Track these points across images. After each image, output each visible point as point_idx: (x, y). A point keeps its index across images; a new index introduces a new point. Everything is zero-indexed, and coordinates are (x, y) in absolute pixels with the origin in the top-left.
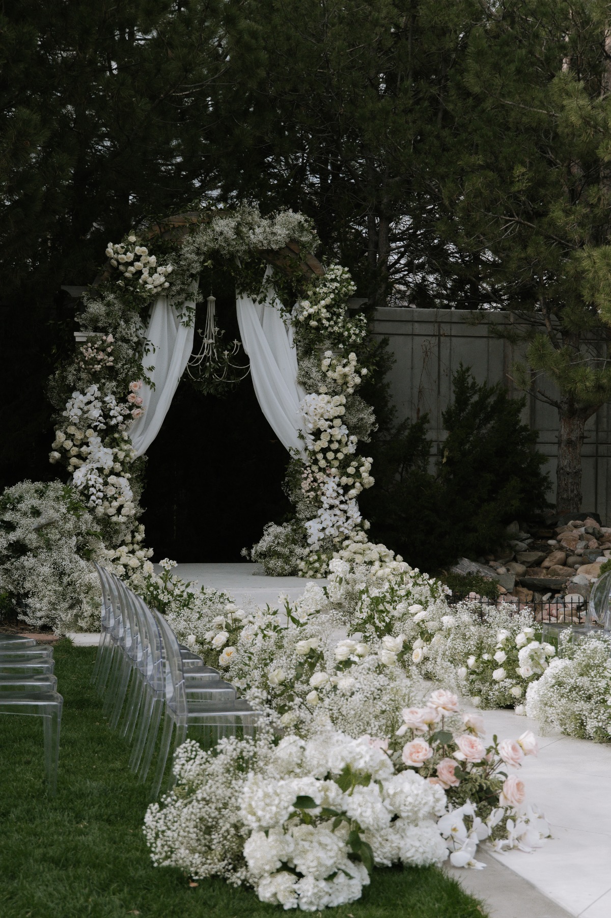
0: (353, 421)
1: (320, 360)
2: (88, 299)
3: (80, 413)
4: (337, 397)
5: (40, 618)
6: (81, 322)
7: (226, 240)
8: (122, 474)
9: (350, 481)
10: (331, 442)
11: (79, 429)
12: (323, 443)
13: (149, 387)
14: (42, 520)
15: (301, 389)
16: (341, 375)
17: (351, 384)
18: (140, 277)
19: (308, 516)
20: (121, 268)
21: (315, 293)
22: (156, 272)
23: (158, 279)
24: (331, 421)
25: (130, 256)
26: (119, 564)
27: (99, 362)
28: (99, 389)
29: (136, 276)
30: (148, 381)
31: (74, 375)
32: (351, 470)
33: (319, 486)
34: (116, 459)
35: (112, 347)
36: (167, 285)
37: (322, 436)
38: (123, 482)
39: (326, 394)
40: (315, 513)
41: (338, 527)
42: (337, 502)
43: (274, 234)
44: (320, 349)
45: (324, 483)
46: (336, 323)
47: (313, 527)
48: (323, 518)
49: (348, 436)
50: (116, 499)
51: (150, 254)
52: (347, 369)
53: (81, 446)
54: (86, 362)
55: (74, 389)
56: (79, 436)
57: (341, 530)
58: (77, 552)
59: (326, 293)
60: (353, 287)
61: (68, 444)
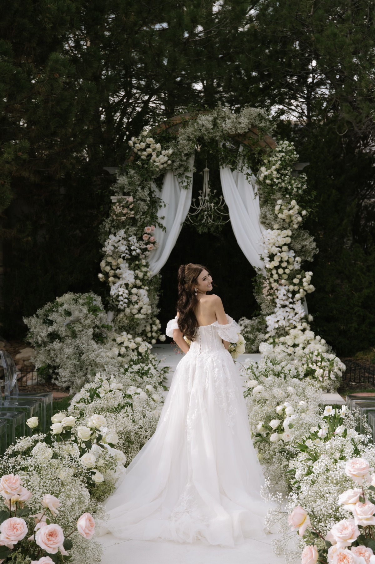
0: (298, 247)
1: (274, 207)
2: (119, 175)
3: (113, 248)
4: (285, 231)
5: (65, 382)
6: (115, 190)
7: (207, 130)
8: (143, 287)
9: (296, 288)
10: (281, 262)
11: (114, 259)
12: (276, 263)
13: (162, 229)
14: (71, 318)
15: (262, 227)
16: (287, 216)
17: (295, 221)
18: (150, 158)
19: (269, 313)
20: (139, 153)
21: (269, 161)
22: (161, 154)
23: (163, 158)
24: (281, 247)
25: (143, 145)
26: (122, 346)
27: (124, 215)
28: (125, 232)
29: (149, 158)
30: (161, 226)
31: (109, 224)
32: (296, 281)
33: (274, 292)
34: (136, 277)
35: (133, 205)
36: (170, 162)
37: (275, 258)
38: (143, 292)
39: (278, 229)
40: (273, 310)
41: (289, 320)
42: (287, 303)
43: (240, 123)
44: (274, 199)
45: (277, 290)
46: (283, 181)
47: (271, 321)
48: (277, 314)
49: (295, 257)
50: (137, 303)
51: (157, 143)
52: (291, 212)
53: (116, 269)
54: (117, 215)
55: (110, 233)
56: (114, 263)
57: (291, 321)
58: (93, 339)
59: (276, 161)
60: (296, 156)
61: (108, 269)
